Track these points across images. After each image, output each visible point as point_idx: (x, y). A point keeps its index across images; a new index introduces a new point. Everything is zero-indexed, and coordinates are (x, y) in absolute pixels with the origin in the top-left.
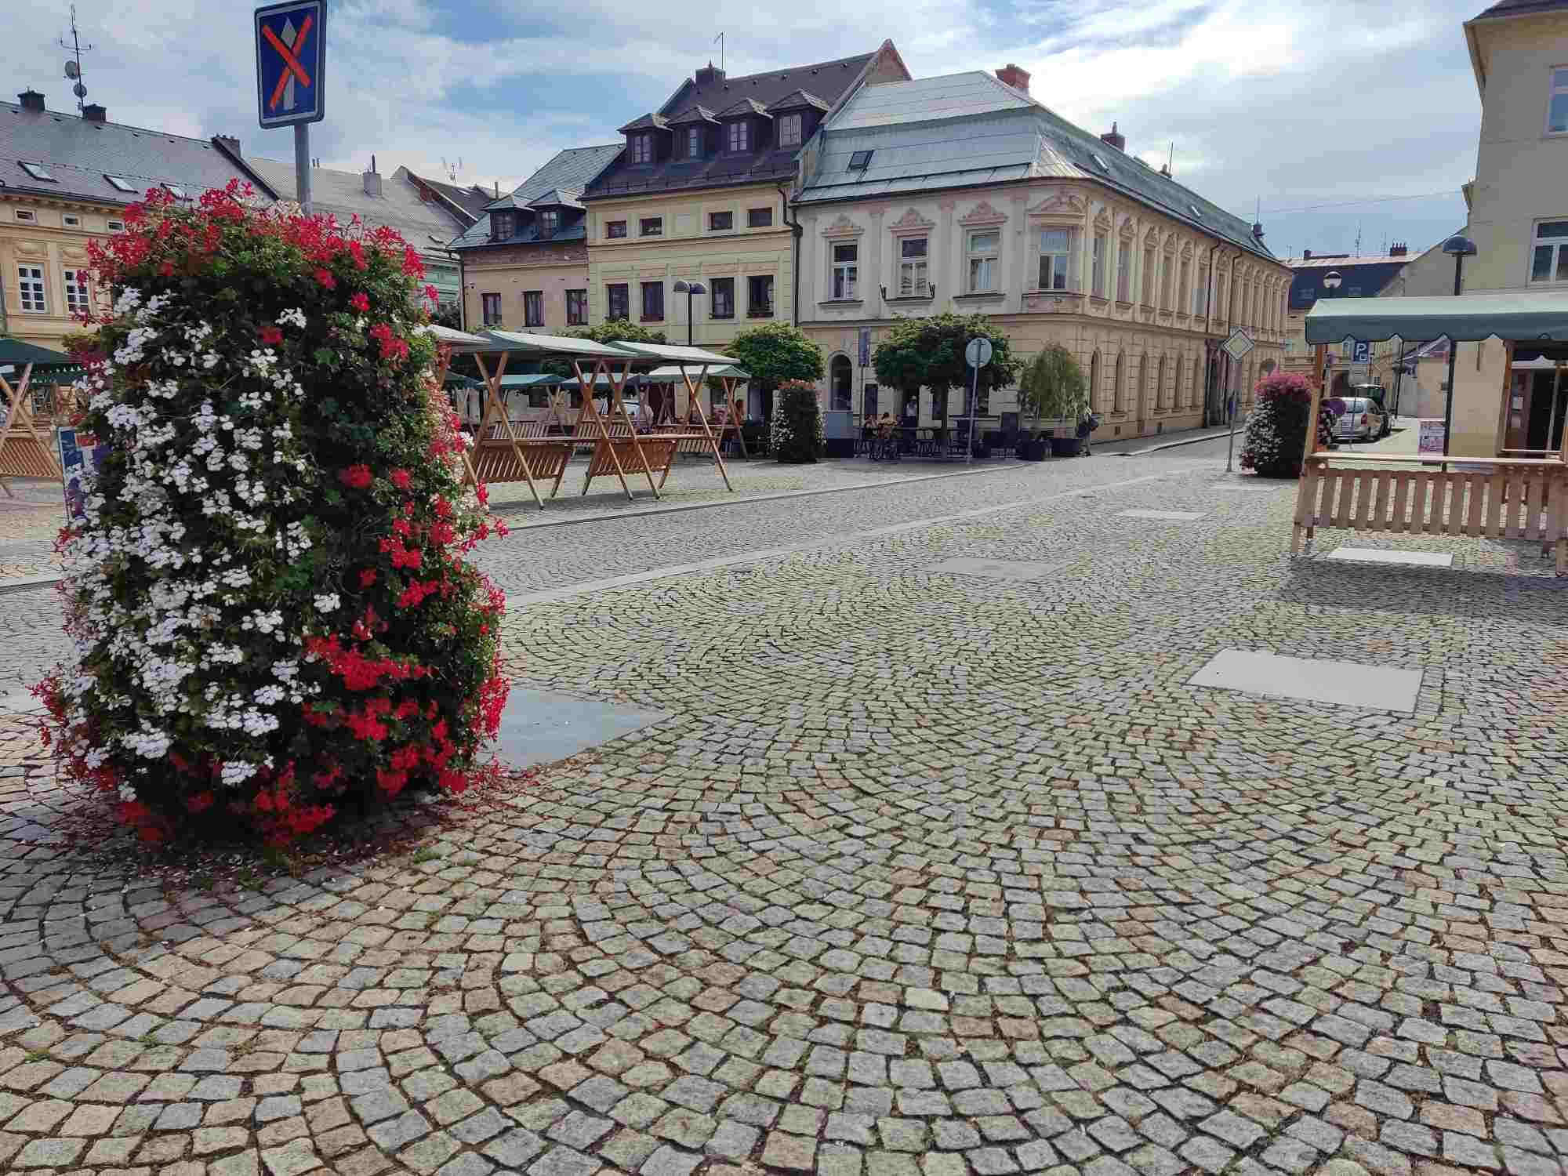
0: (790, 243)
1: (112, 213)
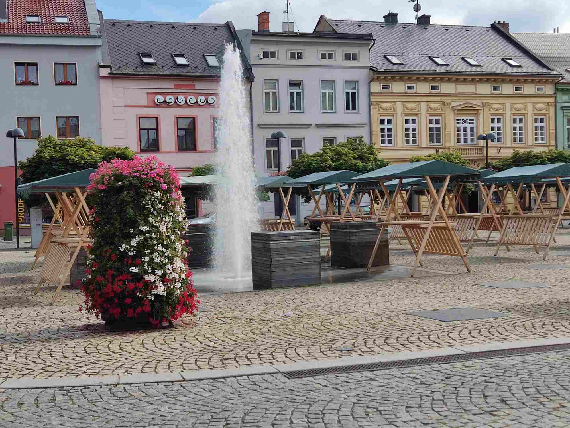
1: (434, 79)
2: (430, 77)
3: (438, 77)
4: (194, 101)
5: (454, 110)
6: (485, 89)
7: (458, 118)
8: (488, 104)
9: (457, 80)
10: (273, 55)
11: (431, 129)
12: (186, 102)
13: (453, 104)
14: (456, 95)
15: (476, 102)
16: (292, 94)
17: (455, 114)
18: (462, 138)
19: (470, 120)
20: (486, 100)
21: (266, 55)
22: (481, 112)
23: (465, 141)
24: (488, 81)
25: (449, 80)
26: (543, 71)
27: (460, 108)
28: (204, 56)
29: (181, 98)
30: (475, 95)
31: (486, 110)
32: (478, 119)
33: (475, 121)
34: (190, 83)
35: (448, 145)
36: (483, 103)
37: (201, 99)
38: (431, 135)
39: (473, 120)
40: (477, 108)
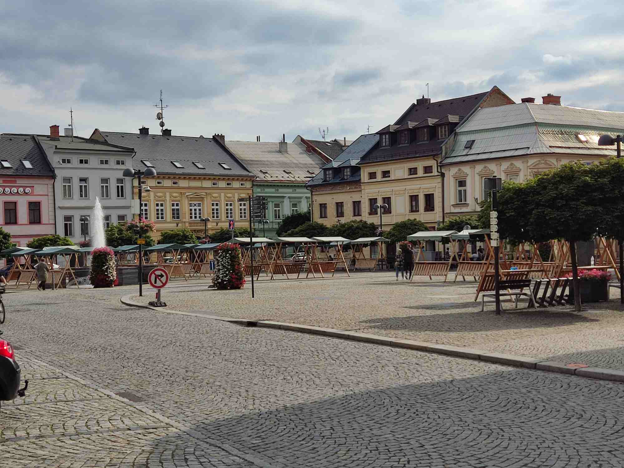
0: (440, 180)
1: (174, 178)
2: (172, 177)
3: (177, 177)
4: (16, 191)
5: (188, 198)
6: (207, 184)
7: (190, 203)
8: (210, 194)
9: (190, 178)
10: (69, 161)
11: (173, 210)
12: (11, 192)
13: (187, 194)
14: (189, 188)
15: (203, 193)
16: (81, 187)
17: (188, 201)
18: (193, 216)
19: (198, 204)
20: (208, 191)
21: (64, 161)
22: (205, 199)
23: (196, 217)
24: (209, 179)
25: (185, 178)
26: (245, 173)
27: (191, 196)
28: (20, 160)
29: (7, 189)
30: (202, 188)
31: (209, 197)
32: (203, 204)
33: (201, 205)
34: (13, 179)
35: (184, 220)
36: (206, 193)
37: (21, 189)
38: (173, 214)
39: (200, 204)
40: (203, 196)
